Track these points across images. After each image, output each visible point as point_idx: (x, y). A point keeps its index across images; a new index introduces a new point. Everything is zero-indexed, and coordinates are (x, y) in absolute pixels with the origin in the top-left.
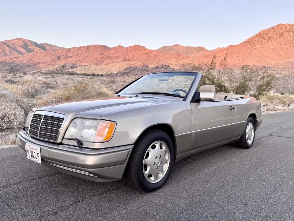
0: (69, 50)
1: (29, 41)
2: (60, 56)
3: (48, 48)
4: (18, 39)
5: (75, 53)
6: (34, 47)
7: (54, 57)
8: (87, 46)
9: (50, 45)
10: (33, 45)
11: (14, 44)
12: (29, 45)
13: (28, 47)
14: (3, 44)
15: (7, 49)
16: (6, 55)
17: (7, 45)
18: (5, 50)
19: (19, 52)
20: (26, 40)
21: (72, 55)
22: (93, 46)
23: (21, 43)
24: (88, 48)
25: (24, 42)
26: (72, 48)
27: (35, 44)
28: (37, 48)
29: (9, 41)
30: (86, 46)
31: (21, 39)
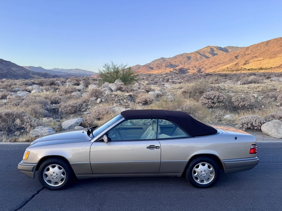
0: (247, 48)
1: (215, 47)
2: (238, 56)
3: (230, 50)
4: (207, 47)
5: (254, 50)
6: (218, 51)
7: (233, 57)
8: (267, 41)
9: (232, 47)
10: (218, 49)
11: (204, 51)
12: (215, 50)
13: (214, 52)
14: (196, 53)
15: (199, 56)
16: (198, 61)
17: (199, 53)
18: (197, 57)
19: (207, 57)
20: (213, 46)
21: (249, 53)
22: (274, 39)
23: (209, 50)
24: (267, 43)
25: (211, 48)
26: (251, 46)
27: (220, 49)
28: (221, 51)
29: (201, 50)
30: (265, 42)
31: (209, 46)
